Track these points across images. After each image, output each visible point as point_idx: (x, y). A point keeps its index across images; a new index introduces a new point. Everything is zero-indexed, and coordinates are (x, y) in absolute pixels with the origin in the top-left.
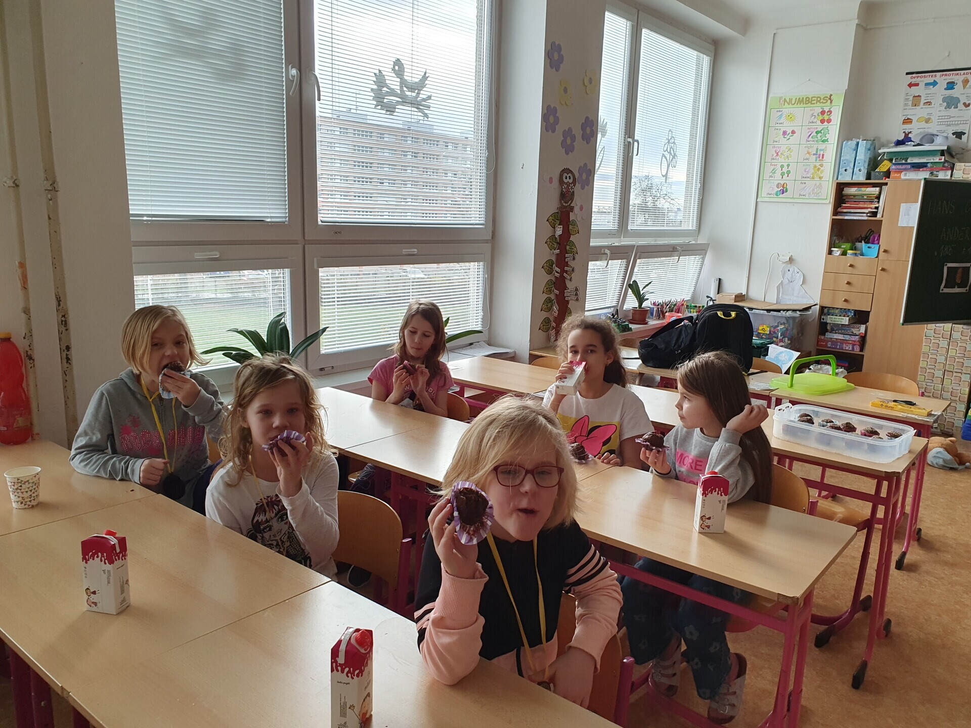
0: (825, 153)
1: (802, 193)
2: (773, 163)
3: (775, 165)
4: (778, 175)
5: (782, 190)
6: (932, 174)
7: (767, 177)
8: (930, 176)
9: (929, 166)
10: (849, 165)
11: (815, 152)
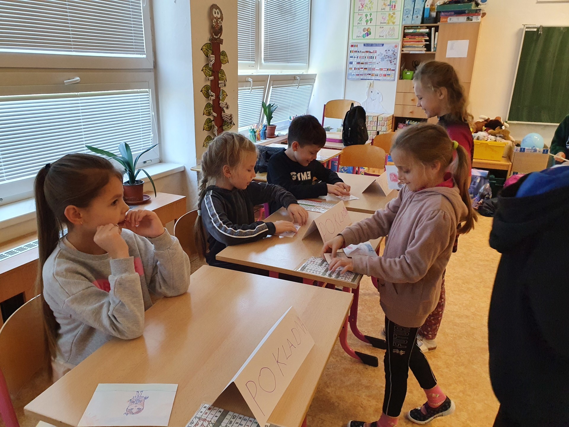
0: (396, 4)
1: (381, 35)
2: (360, 13)
3: (361, 15)
4: (364, 22)
5: (367, 33)
6: (468, 19)
7: (356, 24)
8: (467, 20)
9: (466, 12)
10: (409, 13)
11: (389, 4)
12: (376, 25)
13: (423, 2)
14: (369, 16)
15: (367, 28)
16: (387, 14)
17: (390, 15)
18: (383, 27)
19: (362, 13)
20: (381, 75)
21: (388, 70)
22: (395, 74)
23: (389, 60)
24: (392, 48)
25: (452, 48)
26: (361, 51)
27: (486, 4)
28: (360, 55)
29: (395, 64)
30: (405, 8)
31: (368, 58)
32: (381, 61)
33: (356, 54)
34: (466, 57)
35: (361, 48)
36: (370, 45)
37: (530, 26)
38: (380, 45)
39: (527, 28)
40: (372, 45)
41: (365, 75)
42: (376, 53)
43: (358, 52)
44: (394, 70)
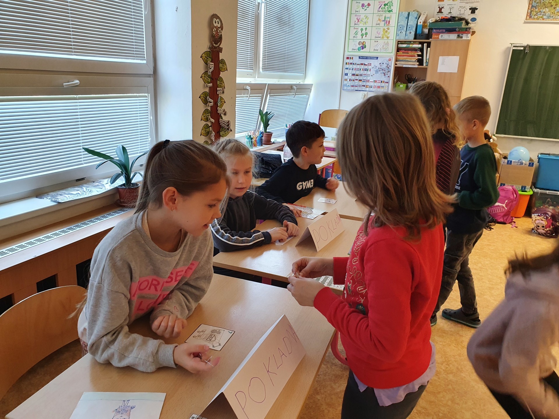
0: (390, 20)
1: (376, 49)
2: (356, 27)
3: (357, 29)
4: (359, 36)
5: (362, 47)
6: (459, 36)
7: (351, 37)
8: (457, 38)
9: (457, 30)
10: (403, 29)
11: (384, 19)
12: (371, 39)
13: (416, 19)
14: (364, 30)
15: (362, 41)
16: (382, 29)
17: (384, 30)
18: (377, 41)
19: (358, 27)
20: (375, 87)
21: (382, 82)
22: (388, 86)
23: (383, 72)
24: (386, 62)
25: (443, 64)
26: (356, 63)
27: (475, 23)
28: (355, 67)
29: (389, 77)
30: (399, 24)
31: (362, 70)
32: (375, 73)
33: (351, 66)
34: (457, 72)
35: (356, 60)
36: (364, 58)
37: (517, 45)
38: (375, 58)
39: (514, 47)
40: (366, 58)
41: (360, 86)
42: (370, 66)
43: (354, 64)
44: (387, 82)
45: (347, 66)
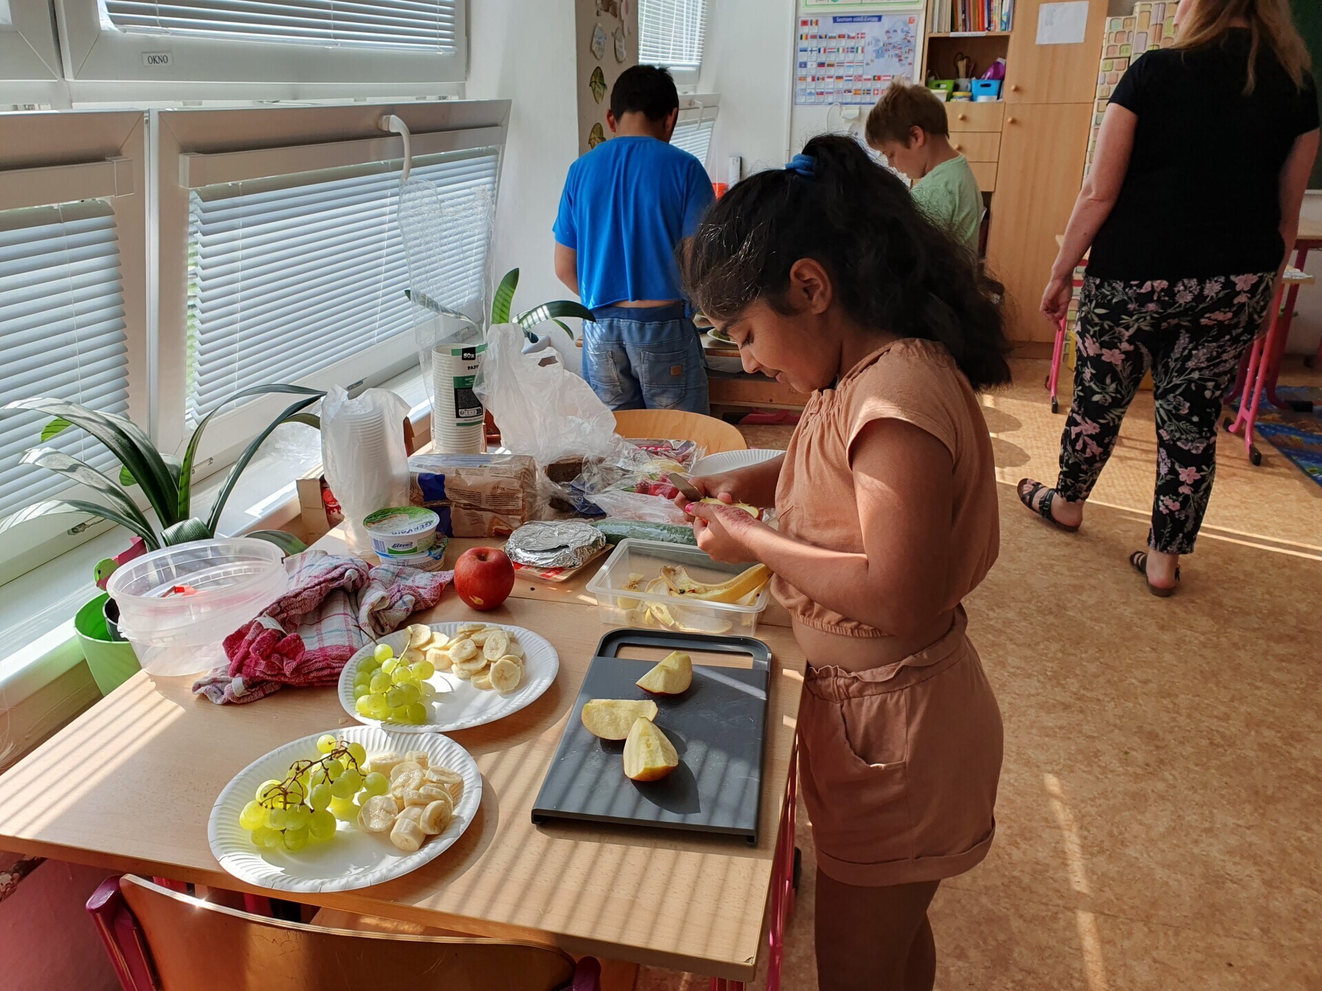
23: (896, 54)
24: (902, 26)
25: (1049, 22)
26: (826, 36)
28: (824, 45)
31: (843, 51)
32: (875, 58)
33: (814, 44)
34: (1082, 41)
35: (827, 27)
36: (848, 20)
38: (874, 19)
40: (852, 19)
41: (838, 93)
42: (863, 40)
43: (821, 37)
45: (804, 44)
